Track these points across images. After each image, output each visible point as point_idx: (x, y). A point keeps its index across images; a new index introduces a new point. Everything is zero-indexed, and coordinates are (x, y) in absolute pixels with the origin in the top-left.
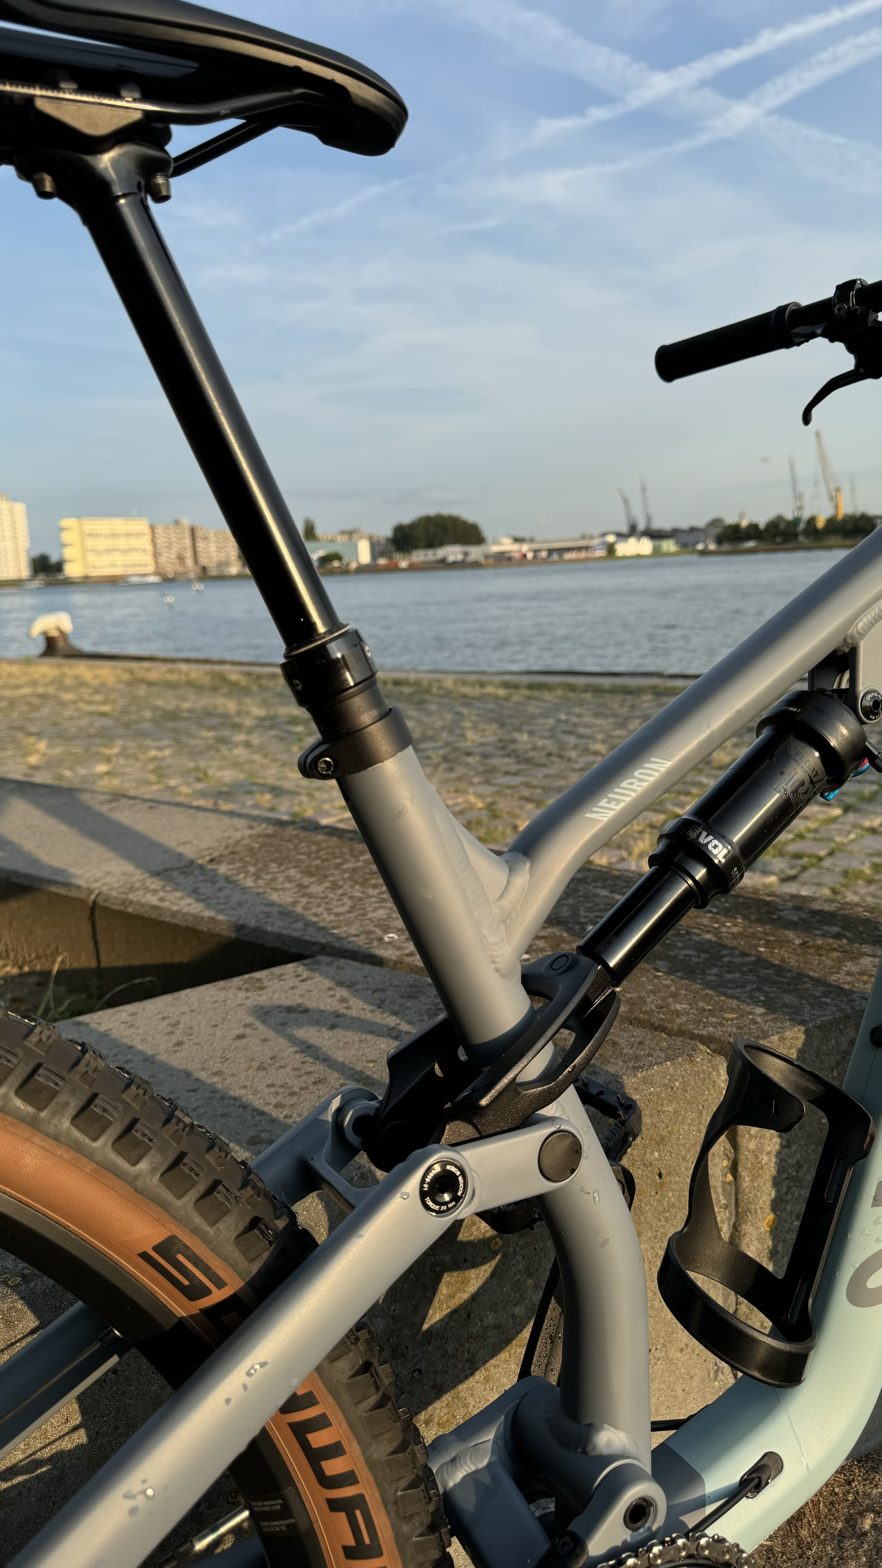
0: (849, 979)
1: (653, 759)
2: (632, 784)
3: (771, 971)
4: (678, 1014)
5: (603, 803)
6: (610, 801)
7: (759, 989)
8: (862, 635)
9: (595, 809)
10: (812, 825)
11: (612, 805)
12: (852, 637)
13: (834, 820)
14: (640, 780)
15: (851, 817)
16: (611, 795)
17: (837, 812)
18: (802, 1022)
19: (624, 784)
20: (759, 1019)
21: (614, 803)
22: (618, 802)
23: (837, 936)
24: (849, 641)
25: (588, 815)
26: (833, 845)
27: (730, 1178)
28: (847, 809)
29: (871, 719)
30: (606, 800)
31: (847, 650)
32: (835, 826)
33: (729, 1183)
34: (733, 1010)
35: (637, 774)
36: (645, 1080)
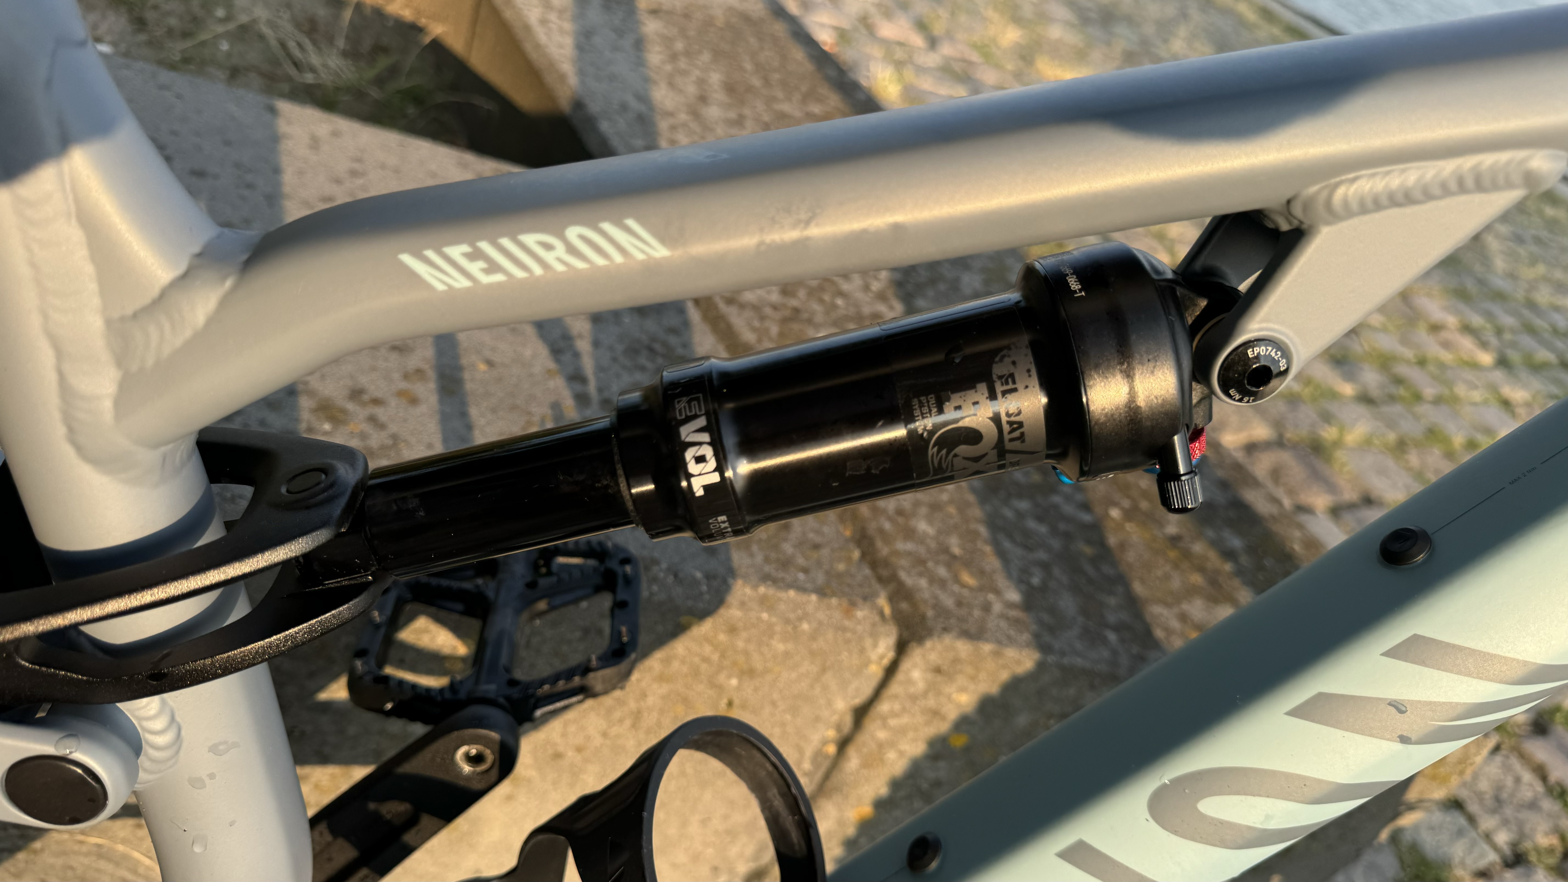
0: (1175, 624)
1: (631, 223)
2: (548, 247)
3: (1088, 550)
4: (910, 533)
5: (456, 251)
6: (476, 255)
7: (1045, 566)
8: (1334, 216)
9: (430, 254)
10: (1446, 356)
11: (476, 268)
12: (1308, 206)
13: (1474, 366)
14: (571, 250)
15: (1498, 375)
16: (484, 246)
17: (1486, 358)
18: (1044, 648)
19: (530, 239)
20: (997, 607)
21: (481, 264)
22: (493, 267)
23: (1229, 555)
24: (1297, 210)
25: (407, 259)
26: (1446, 392)
27: (832, 749)
28: (1502, 362)
29: (1230, 396)
30: (465, 248)
31: (1285, 227)
32: (1469, 375)
33: (826, 756)
34: (981, 573)
35: (573, 233)
36: (763, 601)
